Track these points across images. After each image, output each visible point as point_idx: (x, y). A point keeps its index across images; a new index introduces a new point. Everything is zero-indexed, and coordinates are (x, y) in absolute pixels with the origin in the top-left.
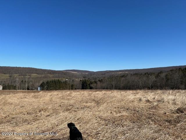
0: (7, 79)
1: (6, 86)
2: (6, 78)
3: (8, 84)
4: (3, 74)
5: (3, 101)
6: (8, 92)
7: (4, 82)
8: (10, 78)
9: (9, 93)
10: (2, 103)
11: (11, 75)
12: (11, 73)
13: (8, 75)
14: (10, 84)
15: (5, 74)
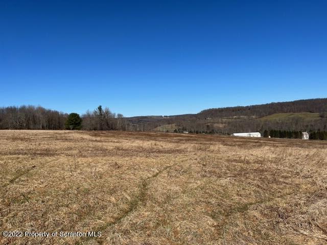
0: (316, 121)
1: (314, 133)
2: (313, 120)
3: (319, 130)
4: (309, 113)
5: (317, 159)
6: (320, 144)
7: (312, 125)
8: (321, 119)
9: (322, 146)
10: (315, 162)
11: (322, 113)
12: (322, 109)
13: (317, 114)
14: (322, 130)
15: (311, 112)
